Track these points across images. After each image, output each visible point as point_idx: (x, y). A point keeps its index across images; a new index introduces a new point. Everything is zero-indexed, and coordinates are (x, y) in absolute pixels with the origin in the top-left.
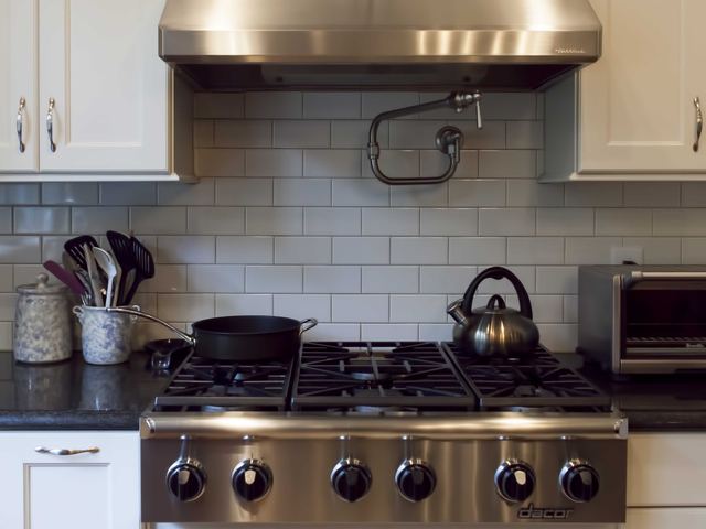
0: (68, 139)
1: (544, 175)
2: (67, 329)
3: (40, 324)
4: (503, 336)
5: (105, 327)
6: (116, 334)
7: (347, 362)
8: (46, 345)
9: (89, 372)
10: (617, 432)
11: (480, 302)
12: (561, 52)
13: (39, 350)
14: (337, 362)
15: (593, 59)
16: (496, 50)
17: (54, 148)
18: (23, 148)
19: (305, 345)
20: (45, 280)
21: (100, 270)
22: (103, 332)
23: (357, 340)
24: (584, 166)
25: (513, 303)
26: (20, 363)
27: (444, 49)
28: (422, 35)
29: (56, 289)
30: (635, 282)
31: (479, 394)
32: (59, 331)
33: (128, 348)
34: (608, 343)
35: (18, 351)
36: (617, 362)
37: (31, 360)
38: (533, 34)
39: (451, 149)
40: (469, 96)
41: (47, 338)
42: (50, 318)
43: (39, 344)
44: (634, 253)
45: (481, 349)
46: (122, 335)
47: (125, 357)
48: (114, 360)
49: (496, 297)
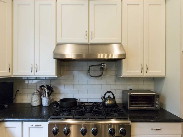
0: (39, 70)
1: (117, 75)
2: (40, 100)
3: (35, 100)
4: (110, 103)
5: (46, 100)
6: (47, 101)
7: (85, 107)
8: (36, 103)
9: (43, 107)
10: (129, 123)
11: (106, 96)
12: (119, 57)
13: (35, 104)
14: (83, 107)
15: (125, 58)
16: (110, 57)
17: (37, 72)
18: (32, 72)
19: (78, 103)
20: (37, 92)
21: (45, 91)
22: (45, 101)
23: (87, 102)
24: (123, 75)
25: (112, 97)
26: (32, 106)
27: (102, 57)
28: (99, 54)
29: (38, 94)
30: (132, 95)
31: (106, 116)
32: (39, 101)
33: (50, 103)
34: (127, 102)
35: (32, 104)
36: (129, 108)
37: (34, 105)
38: (115, 54)
39: (102, 71)
40: (104, 64)
41: (37, 102)
42: (37, 98)
43: (35, 103)
44: (131, 87)
45: (107, 105)
46: (49, 101)
47: (49, 105)
48: (47, 106)
49: (109, 96)
